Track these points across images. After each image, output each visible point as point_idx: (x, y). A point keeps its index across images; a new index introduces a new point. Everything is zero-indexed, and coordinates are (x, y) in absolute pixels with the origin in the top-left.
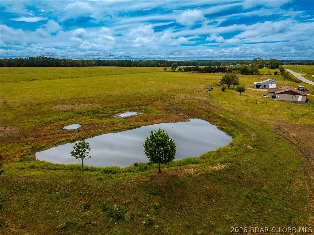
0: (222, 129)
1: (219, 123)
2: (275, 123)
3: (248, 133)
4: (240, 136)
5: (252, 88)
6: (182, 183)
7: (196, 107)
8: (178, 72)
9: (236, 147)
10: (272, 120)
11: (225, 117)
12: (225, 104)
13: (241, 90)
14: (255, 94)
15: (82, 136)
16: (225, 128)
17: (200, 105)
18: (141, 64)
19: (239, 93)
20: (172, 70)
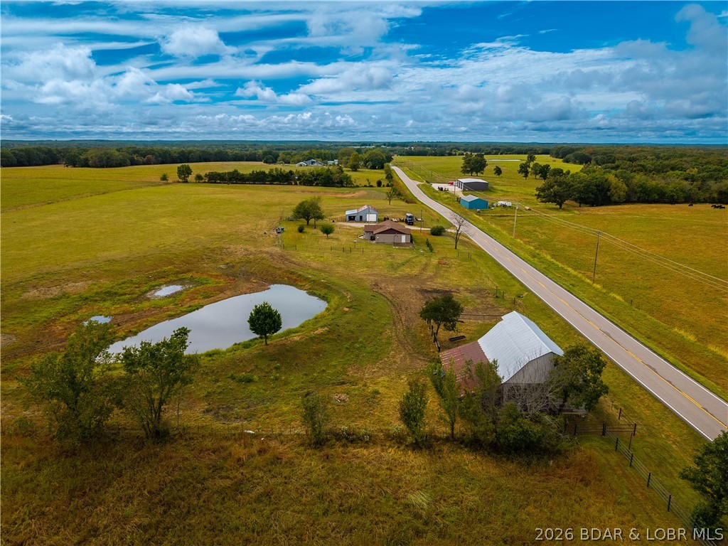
0: (314, 294)
1: (308, 286)
2: (372, 278)
3: (343, 295)
4: (335, 300)
5: (343, 222)
6: (292, 348)
7: (270, 266)
8: (193, 183)
9: (332, 311)
10: (369, 275)
11: (314, 278)
12: (309, 257)
13: (327, 231)
14: (348, 234)
15: (134, 330)
16: (318, 292)
17: (275, 262)
18: (87, 160)
19: (325, 235)
20: (181, 180)
